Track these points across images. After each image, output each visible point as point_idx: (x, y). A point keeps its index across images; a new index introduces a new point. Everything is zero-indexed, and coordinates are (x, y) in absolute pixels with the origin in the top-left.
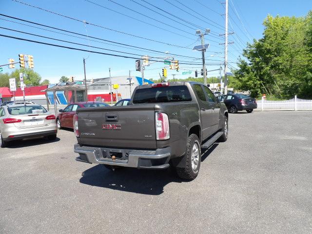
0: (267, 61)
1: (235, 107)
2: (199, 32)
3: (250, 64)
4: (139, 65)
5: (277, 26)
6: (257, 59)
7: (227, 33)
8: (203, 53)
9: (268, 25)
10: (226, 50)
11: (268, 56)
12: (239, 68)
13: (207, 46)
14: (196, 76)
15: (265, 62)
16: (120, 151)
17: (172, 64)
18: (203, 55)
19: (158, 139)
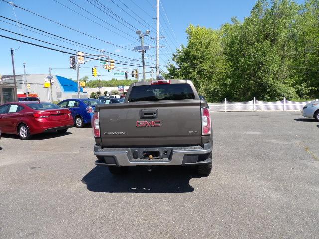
0: (194, 66)
2: (138, 33)
3: (179, 69)
4: (74, 62)
5: (198, 35)
6: (186, 64)
7: (158, 36)
8: (143, 54)
9: (190, 33)
10: (158, 53)
11: (195, 62)
12: (168, 72)
13: (147, 48)
14: (126, 77)
15: (192, 68)
16: (157, 150)
17: (107, 63)
18: (143, 57)
19: (203, 134)
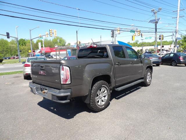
1: (175, 62)
2: (153, 11)
4: (113, 34)
7: (179, 10)
10: (178, 22)
13: (158, 19)
17: (136, 32)
18: (156, 26)
19: (62, 83)
